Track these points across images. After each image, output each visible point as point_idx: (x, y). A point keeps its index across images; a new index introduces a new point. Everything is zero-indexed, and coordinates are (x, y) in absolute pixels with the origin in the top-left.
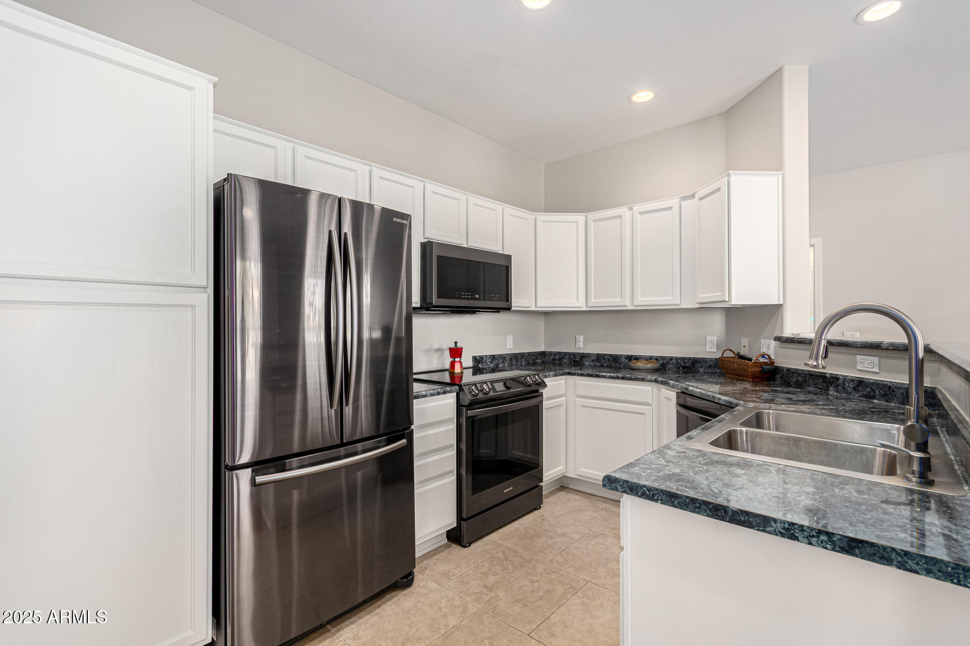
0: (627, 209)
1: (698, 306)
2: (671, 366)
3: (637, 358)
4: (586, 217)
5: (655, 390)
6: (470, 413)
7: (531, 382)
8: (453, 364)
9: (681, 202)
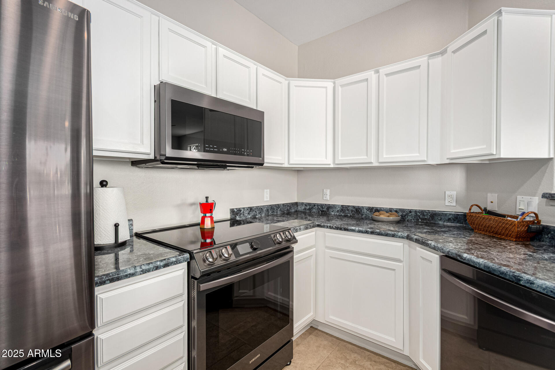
0: (373, 72)
1: (448, 161)
2: (410, 218)
3: (377, 210)
4: (334, 83)
5: (406, 246)
6: (204, 287)
7: (281, 240)
8: (203, 219)
9: (430, 61)
